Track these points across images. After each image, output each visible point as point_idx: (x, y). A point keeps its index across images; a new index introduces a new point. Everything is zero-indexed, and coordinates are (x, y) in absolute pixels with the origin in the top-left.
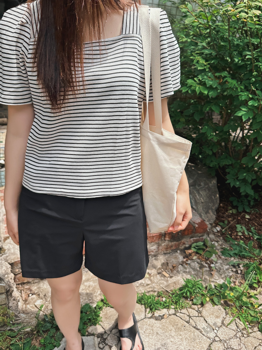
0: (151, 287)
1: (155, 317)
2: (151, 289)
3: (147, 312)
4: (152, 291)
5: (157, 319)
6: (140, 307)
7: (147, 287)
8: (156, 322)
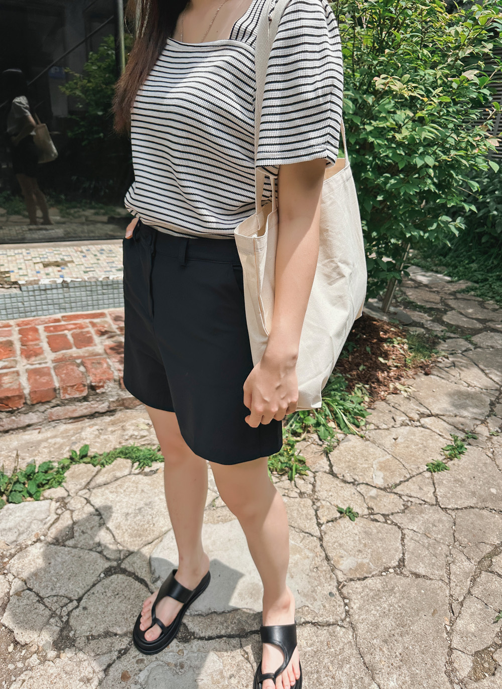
0: (147, 440)
1: (145, 473)
2: (146, 442)
3: (134, 468)
4: (149, 444)
5: (146, 474)
6: (125, 462)
7: (140, 440)
8: (145, 477)
